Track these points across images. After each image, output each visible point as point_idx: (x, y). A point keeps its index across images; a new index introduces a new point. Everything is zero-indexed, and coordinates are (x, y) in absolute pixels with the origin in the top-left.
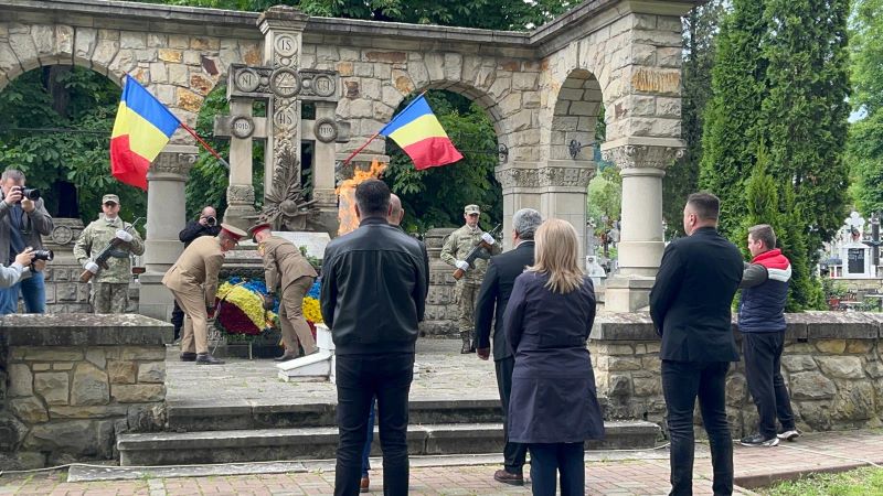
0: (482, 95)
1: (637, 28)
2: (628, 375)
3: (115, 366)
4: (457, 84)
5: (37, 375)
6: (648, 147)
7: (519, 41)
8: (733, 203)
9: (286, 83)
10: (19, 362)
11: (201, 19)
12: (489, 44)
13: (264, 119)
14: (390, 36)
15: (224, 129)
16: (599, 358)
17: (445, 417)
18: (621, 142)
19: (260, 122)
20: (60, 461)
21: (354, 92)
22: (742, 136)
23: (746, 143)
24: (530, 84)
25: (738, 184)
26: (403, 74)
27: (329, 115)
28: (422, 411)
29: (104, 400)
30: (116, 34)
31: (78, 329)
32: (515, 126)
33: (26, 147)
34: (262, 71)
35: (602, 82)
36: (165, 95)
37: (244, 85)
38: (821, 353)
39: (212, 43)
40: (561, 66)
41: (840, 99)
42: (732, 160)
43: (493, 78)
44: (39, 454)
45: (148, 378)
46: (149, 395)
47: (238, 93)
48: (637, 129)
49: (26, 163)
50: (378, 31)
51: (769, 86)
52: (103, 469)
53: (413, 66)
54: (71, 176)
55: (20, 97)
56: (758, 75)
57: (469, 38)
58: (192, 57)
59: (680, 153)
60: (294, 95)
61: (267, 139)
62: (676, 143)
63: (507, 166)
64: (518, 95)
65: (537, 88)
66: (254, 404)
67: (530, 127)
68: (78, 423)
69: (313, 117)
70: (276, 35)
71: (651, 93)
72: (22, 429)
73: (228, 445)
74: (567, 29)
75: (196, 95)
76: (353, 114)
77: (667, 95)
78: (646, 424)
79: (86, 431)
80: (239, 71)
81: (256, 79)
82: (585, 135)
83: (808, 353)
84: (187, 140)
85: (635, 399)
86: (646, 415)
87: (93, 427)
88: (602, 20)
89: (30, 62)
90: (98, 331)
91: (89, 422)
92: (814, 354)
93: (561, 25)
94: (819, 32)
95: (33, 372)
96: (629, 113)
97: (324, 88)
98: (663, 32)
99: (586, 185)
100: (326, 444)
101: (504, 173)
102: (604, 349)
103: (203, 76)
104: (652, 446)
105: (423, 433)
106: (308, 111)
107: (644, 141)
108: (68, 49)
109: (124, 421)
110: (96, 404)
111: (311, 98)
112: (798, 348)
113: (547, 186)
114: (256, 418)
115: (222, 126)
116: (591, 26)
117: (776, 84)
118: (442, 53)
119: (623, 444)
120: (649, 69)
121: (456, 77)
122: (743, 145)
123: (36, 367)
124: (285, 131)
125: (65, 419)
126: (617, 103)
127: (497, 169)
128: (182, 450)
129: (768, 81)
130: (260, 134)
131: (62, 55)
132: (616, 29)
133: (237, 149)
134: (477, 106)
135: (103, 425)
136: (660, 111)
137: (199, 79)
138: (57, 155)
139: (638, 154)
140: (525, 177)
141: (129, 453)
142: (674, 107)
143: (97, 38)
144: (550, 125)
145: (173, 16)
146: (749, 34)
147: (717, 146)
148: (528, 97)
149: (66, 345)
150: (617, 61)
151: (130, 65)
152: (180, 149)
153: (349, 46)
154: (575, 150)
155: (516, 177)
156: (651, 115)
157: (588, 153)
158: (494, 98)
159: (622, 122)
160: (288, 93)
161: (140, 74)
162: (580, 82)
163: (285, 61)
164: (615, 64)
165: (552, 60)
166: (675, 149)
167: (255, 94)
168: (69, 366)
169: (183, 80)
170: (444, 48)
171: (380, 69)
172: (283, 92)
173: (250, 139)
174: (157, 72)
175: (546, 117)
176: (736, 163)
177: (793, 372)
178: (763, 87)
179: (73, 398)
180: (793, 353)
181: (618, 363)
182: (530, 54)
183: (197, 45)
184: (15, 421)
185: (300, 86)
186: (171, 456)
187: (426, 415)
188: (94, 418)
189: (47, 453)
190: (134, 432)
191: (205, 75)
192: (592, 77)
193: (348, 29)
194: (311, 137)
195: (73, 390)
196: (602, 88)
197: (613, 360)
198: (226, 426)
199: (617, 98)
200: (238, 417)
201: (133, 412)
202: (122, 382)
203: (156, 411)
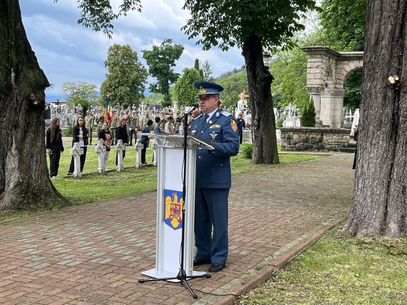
3: (339, 136)
10: (325, 135)
20: (330, 151)
29: (338, 142)
44: (327, 150)
45: (345, 138)
46: (345, 142)
52: (336, 153)
68: (333, 145)
72: (325, 146)
79: (334, 147)
110: (336, 142)
123: (327, 136)
125: (331, 144)
128: (348, 150)
131: (361, 67)
141: (340, 150)
168: (332, 136)
184: (324, 144)
186: (346, 151)
188: (336, 145)
190: (342, 147)
195: (333, 140)
201: (342, 144)
202: (341, 139)
203: (346, 144)
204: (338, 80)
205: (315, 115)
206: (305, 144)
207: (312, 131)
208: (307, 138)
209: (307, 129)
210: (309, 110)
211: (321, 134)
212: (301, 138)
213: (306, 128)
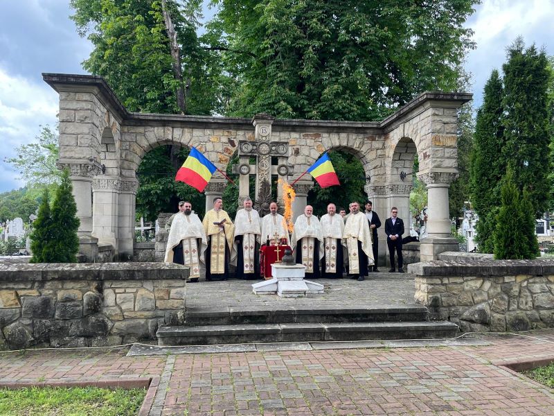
0: (357, 152)
1: (434, 115)
2: (439, 295)
3: (158, 290)
4: (345, 147)
5: (118, 295)
6: (441, 173)
7: (375, 126)
8: (486, 200)
9: (264, 148)
10: (109, 288)
11: (227, 122)
12: (360, 128)
13: (254, 166)
14: (313, 126)
15: (236, 171)
16: (422, 286)
17: (335, 319)
18: (427, 171)
19: (253, 167)
20: (129, 341)
21: (297, 152)
22: (491, 166)
23: (493, 169)
24: (381, 146)
25: (489, 190)
26: (320, 143)
27: (284, 162)
28: (322, 315)
29: (152, 309)
30: (191, 130)
31: (138, 271)
32: (374, 166)
33: (160, 183)
34: (253, 143)
35: (416, 143)
36: (213, 157)
37: (246, 150)
38: (550, 282)
39: (233, 132)
40: (395, 136)
41: (544, 145)
42: (486, 178)
43: (362, 144)
44: (118, 337)
45: (175, 296)
46: (176, 305)
47: (243, 154)
48: (435, 164)
49: (159, 189)
50: (308, 124)
51: (505, 141)
52: (149, 348)
53: (324, 139)
54: (178, 195)
55: (157, 161)
56: (500, 135)
57: (351, 125)
58: (225, 140)
59: (457, 176)
60: (268, 154)
61: (256, 175)
62: (455, 171)
63: (370, 185)
64: (375, 152)
65: (384, 148)
66: (232, 310)
67: (381, 166)
68: (139, 320)
69: (276, 164)
70: (259, 126)
71: (442, 147)
72: (110, 324)
73: (215, 334)
74: (398, 119)
75: (227, 156)
76: (297, 163)
77: (450, 147)
78: (450, 324)
79: (143, 325)
80: (243, 144)
81: (250, 147)
82: (408, 169)
83: (543, 282)
84: (222, 177)
85: (443, 308)
86: (449, 318)
87: (146, 323)
88: (416, 113)
89: (154, 144)
90: (149, 272)
91: (145, 320)
92: (547, 283)
93: (395, 116)
94: (532, 111)
95: (116, 293)
96: (431, 156)
97: (281, 149)
98: (447, 117)
99: (409, 193)
100: (269, 334)
101: (368, 188)
102: (425, 281)
103: (229, 147)
104: (454, 337)
105: (322, 329)
106: (274, 161)
107: (439, 170)
108: (170, 138)
109: (162, 320)
110: (148, 310)
111: (276, 155)
112: (537, 279)
113: (389, 194)
114: (232, 318)
115: (235, 169)
116: (410, 116)
117: (509, 139)
118: (338, 133)
119: (437, 335)
120: (441, 135)
121: (344, 144)
122: (491, 171)
123: (117, 291)
124: (264, 171)
125: (132, 318)
126: (424, 152)
127: (365, 187)
128: (191, 337)
129: (504, 138)
130: (252, 172)
131: (167, 141)
132: (422, 116)
133: (242, 180)
134: (356, 158)
135: (152, 322)
136: (447, 155)
137: (228, 149)
138: (172, 186)
139: (436, 177)
140: (379, 190)
141: (163, 338)
142: (454, 153)
143: (183, 132)
144: (390, 165)
145: (215, 121)
146: (493, 114)
147: (477, 171)
148: (379, 152)
149: (133, 279)
150: (423, 132)
151: (197, 144)
152: (219, 181)
153: (294, 131)
154: (403, 176)
155: (374, 190)
156: (441, 157)
157: (410, 178)
158: (363, 153)
159: (428, 161)
160: (265, 153)
161: (202, 147)
162: (405, 144)
163: (264, 138)
164: (422, 134)
165: (391, 134)
166: (455, 174)
167: (250, 154)
168: (134, 290)
169: (220, 149)
170: (339, 130)
171: (310, 141)
172: (263, 153)
173: (248, 175)
174: (209, 146)
175: (389, 162)
176: (489, 180)
177: (535, 293)
178: (502, 141)
179: (136, 307)
180: (534, 283)
181: (433, 288)
182: (380, 132)
183: (226, 134)
184: (106, 319)
185: (271, 150)
186: (185, 340)
187: (325, 318)
188: (147, 318)
189: (123, 337)
190: (167, 326)
191: (230, 147)
192: (411, 141)
193: (294, 123)
194: (276, 173)
195: (136, 303)
196: (417, 145)
197: (430, 287)
198: (216, 323)
199: (424, 150)
200: (222, 318)
201: (167, 315)
202: (162, 299)
203: (180, 314)
204: (126, 162)
205: (76, 224)
206: (37, 321)
207: (64, 278)
208: (46, 302)
209: (44, 273)
210: (57, 211)
211: (95, 284)
212: (25, 303)
213: (42, 266)
